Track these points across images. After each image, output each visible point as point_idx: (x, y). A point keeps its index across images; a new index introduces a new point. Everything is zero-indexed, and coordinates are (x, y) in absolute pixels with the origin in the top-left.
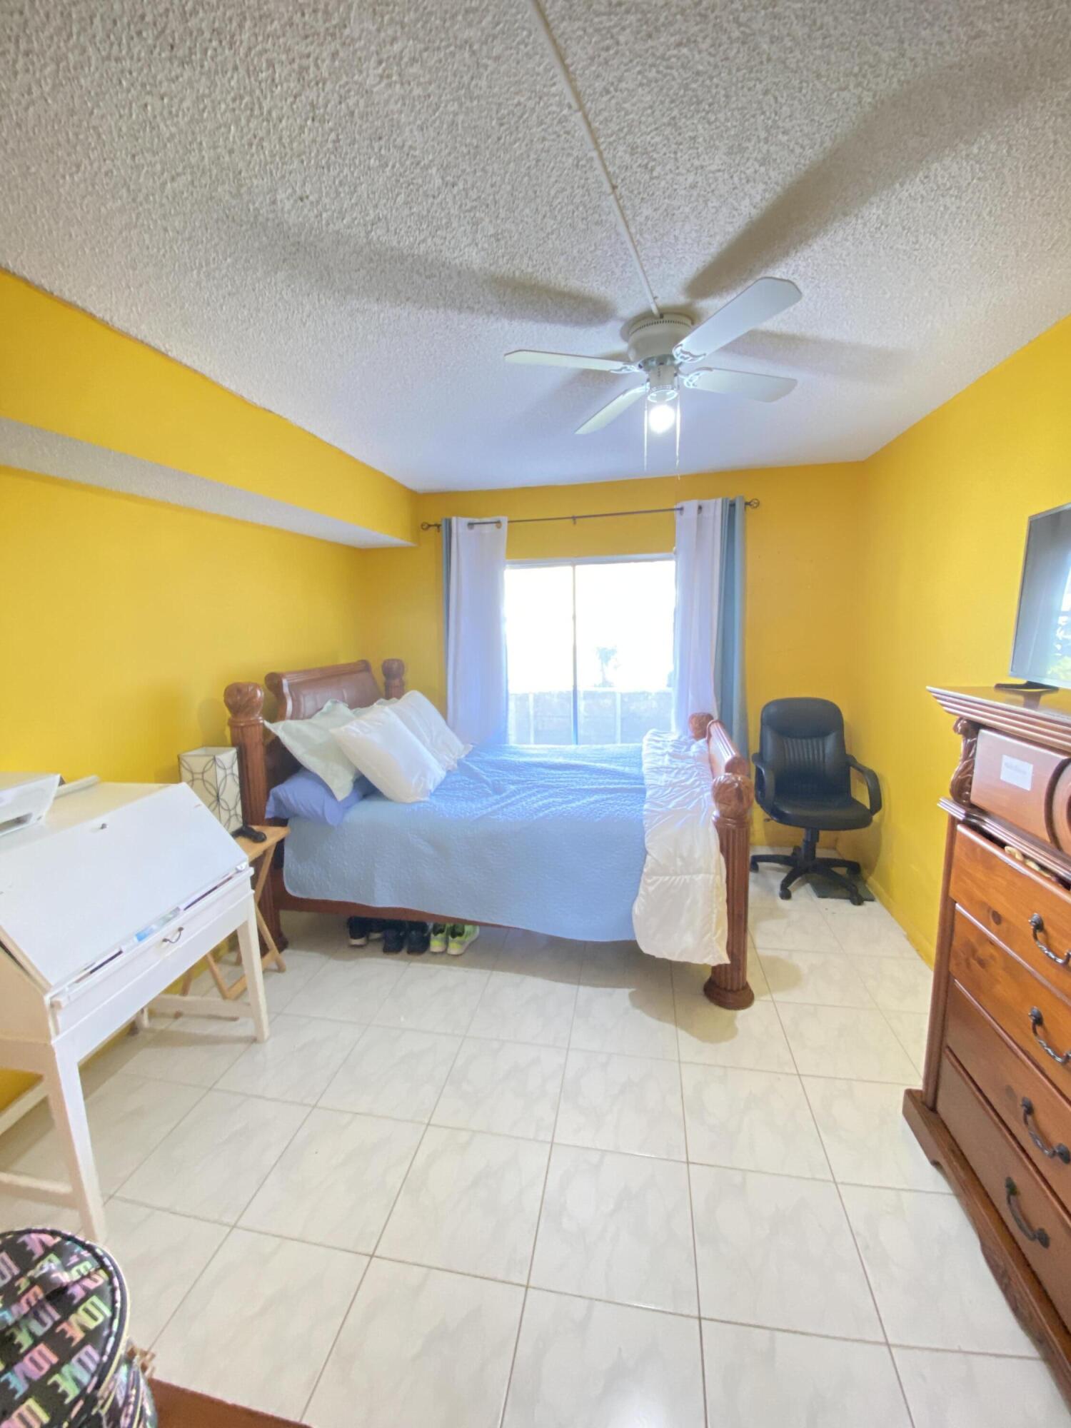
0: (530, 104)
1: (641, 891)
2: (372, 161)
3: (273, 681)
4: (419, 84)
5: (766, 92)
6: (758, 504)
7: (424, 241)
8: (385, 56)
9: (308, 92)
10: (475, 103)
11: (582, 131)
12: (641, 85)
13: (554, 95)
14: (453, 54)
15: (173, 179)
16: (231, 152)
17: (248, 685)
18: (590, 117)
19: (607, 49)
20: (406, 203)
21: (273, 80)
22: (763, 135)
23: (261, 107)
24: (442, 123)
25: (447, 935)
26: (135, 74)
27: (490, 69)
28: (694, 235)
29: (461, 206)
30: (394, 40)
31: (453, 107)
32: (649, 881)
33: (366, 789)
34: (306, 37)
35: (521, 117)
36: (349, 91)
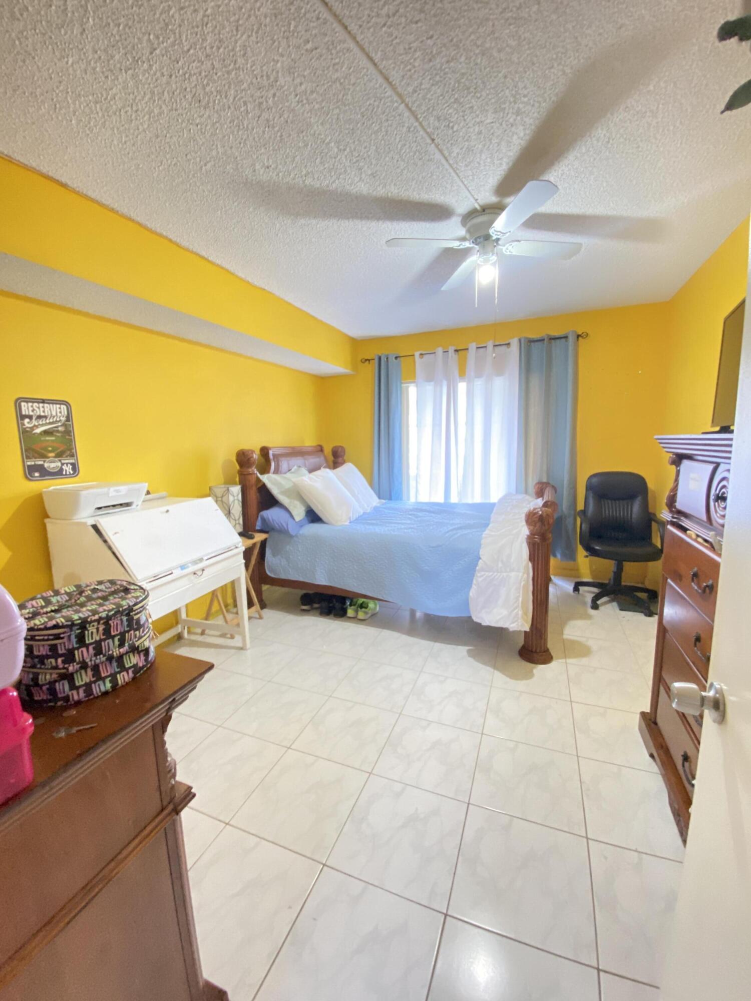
0: (376, 103)
1: (474, 582)
2: (300, 144)
3: (265, 451)
4: (317, 103)
5: (505, 77)
6: (587, 335)
7: (334, 182)
8: (298, 92)
9: (264, 114)
10: (347, 107)
11: (407, 114)
12: (433, 85)
13: (388, 98)
14: (331, 86)
15: (205, 165)
16: (231, 148)
17: (248, 451)
18: (410, 105)
19: (410, 70)
20: (321, 163)
21: (247, 111)
22: (512, 100)
23: (243, 125)
24: (332, 120)
25: (357, 607)
27: (351, 90)
28: (489, 160)
29: (350, 160)
30: (301, 84)
31: (336, 111)
32: (479, 575)
33: (313, 517)
34: (260, 88)
35: (373, 111)
36: (284, 111)
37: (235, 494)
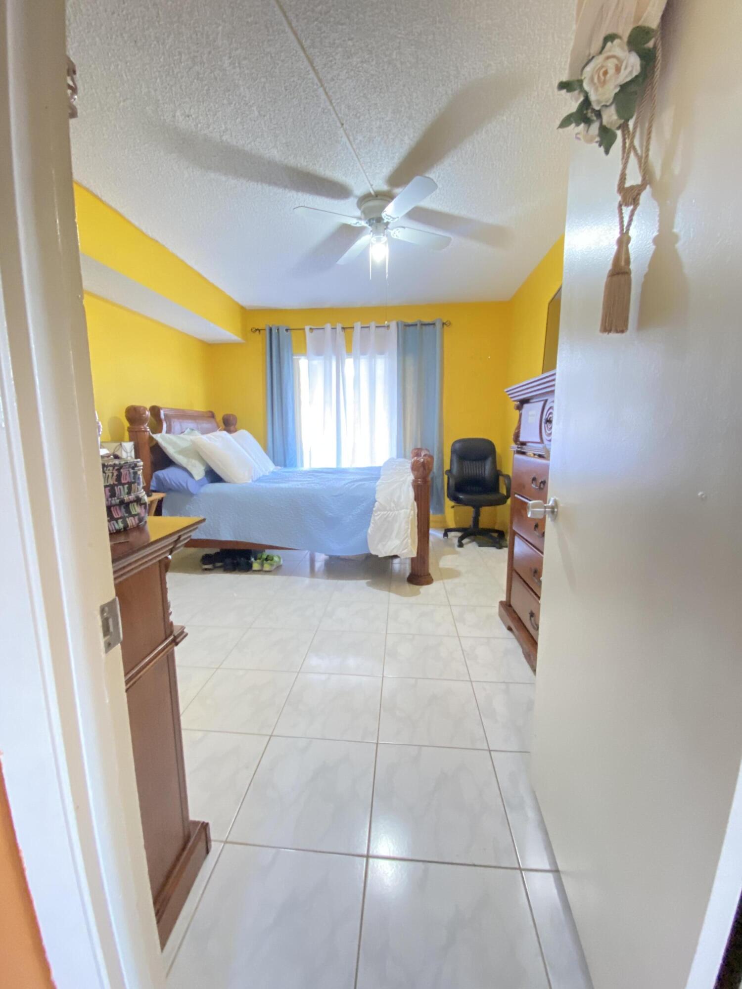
0: (299, 82)
1: (372, 521)
2: (225, 101)
3: (155, 411)
4: (248, 69)
5: (404, 86)
6: (450, 323)
7: (250, 143)
8: (233, 55)
9: (196, 67)
10: (274, 79)
11: (323, 97)
12: (348, 78)
13: (310, 79)
14: (263, 57)
15: (124, 101)
16: (156, 90)
17: (140, 407)
18: (327, 90)
19: (331, 61)
20: (241, 123)
21: (180, 60)
22: (407, 105)
23: (173, 71)
24: (258, 87)
25: (263, 560)
26: (116, 51)
27: (280, 65)
28: (385, 152)
29: (268, 126)
30: (237, 49)
31: (263, 80)
32: (376, 514)
33: (213, 476)
34: (198, 44)
35: (295, 87)
36: (215, 68)
37: (128, 450)
